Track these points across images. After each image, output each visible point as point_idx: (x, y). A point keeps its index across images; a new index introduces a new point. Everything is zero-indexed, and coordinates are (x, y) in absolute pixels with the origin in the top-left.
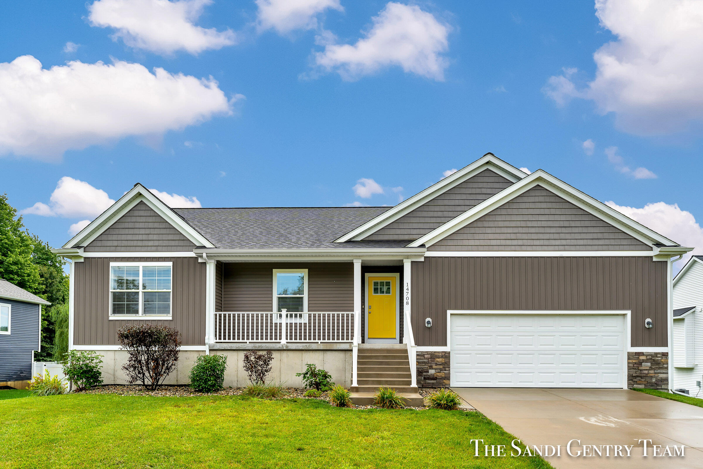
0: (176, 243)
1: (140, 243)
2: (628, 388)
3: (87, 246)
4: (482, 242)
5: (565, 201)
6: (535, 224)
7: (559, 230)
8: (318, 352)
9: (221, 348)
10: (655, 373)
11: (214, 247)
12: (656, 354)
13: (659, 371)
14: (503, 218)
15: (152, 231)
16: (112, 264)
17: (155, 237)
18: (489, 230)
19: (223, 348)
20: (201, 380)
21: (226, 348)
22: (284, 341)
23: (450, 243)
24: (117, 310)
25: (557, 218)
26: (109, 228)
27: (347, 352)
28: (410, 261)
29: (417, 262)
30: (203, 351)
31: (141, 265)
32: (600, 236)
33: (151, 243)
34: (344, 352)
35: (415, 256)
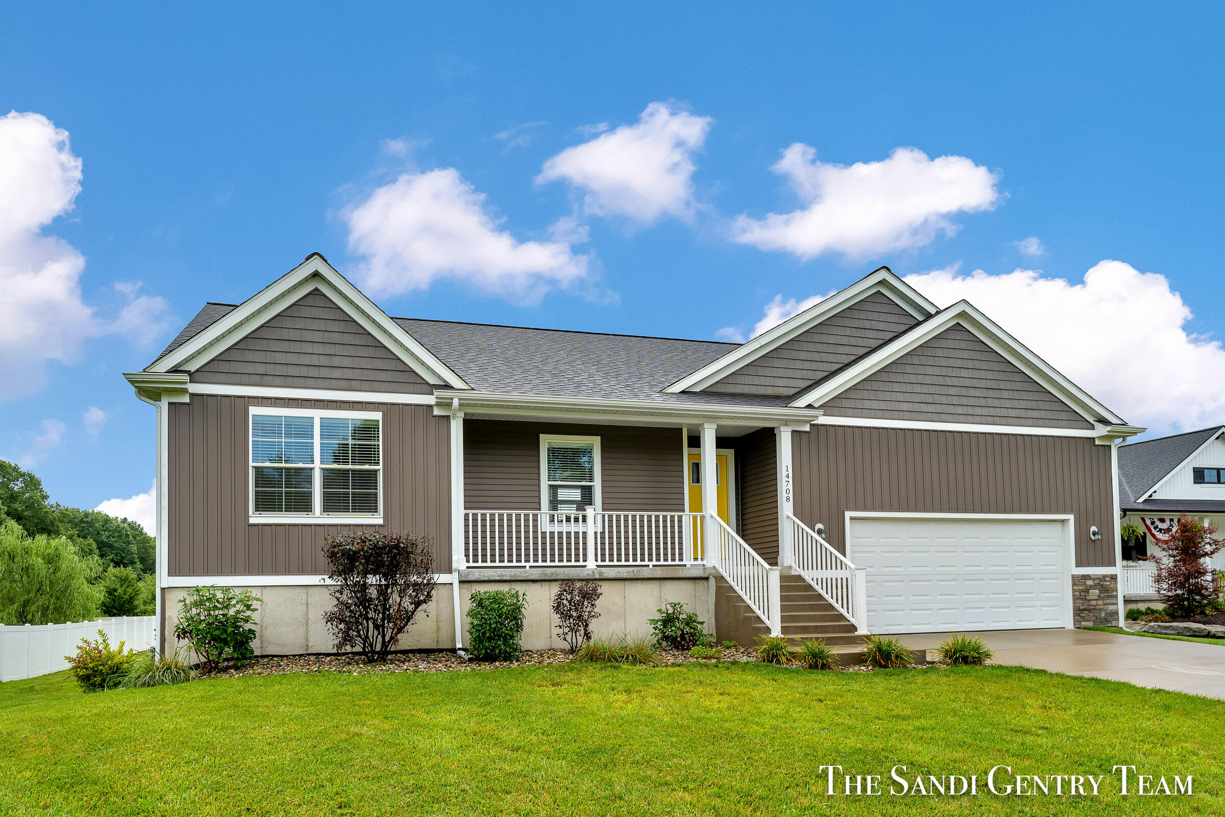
0: (389, 376)
1: (313, 372)
2: (1074, 627)
3: (197, 371)
4: (889, 405)
5: (991, 350)
6: (956, 382)
7: (986, 393)
8: (651, 582)
9: (482, 579)
10: (1105, 604)
11: (468, 387)
12: (1105, 576)
13: (1108, 601)
14: (916, 369)
15: (339, 350)
16: (254, 411)
17: (346, 362)
18: (896, 387)
19: (486, 579)
20: (496, 638)
21: (492, 578)
22: (591, 564)
23: (846, 403)
24: (265, 503)
25: (983, 374)
26: (246, 337)
27: (697, 581)
28: (790, 429)
29: (799, 432)
30: (445, 584)
31: (317, 415)
32: (1034, 405)
33: (336, 373)
34: (692, 582)
35: (798, 421)
